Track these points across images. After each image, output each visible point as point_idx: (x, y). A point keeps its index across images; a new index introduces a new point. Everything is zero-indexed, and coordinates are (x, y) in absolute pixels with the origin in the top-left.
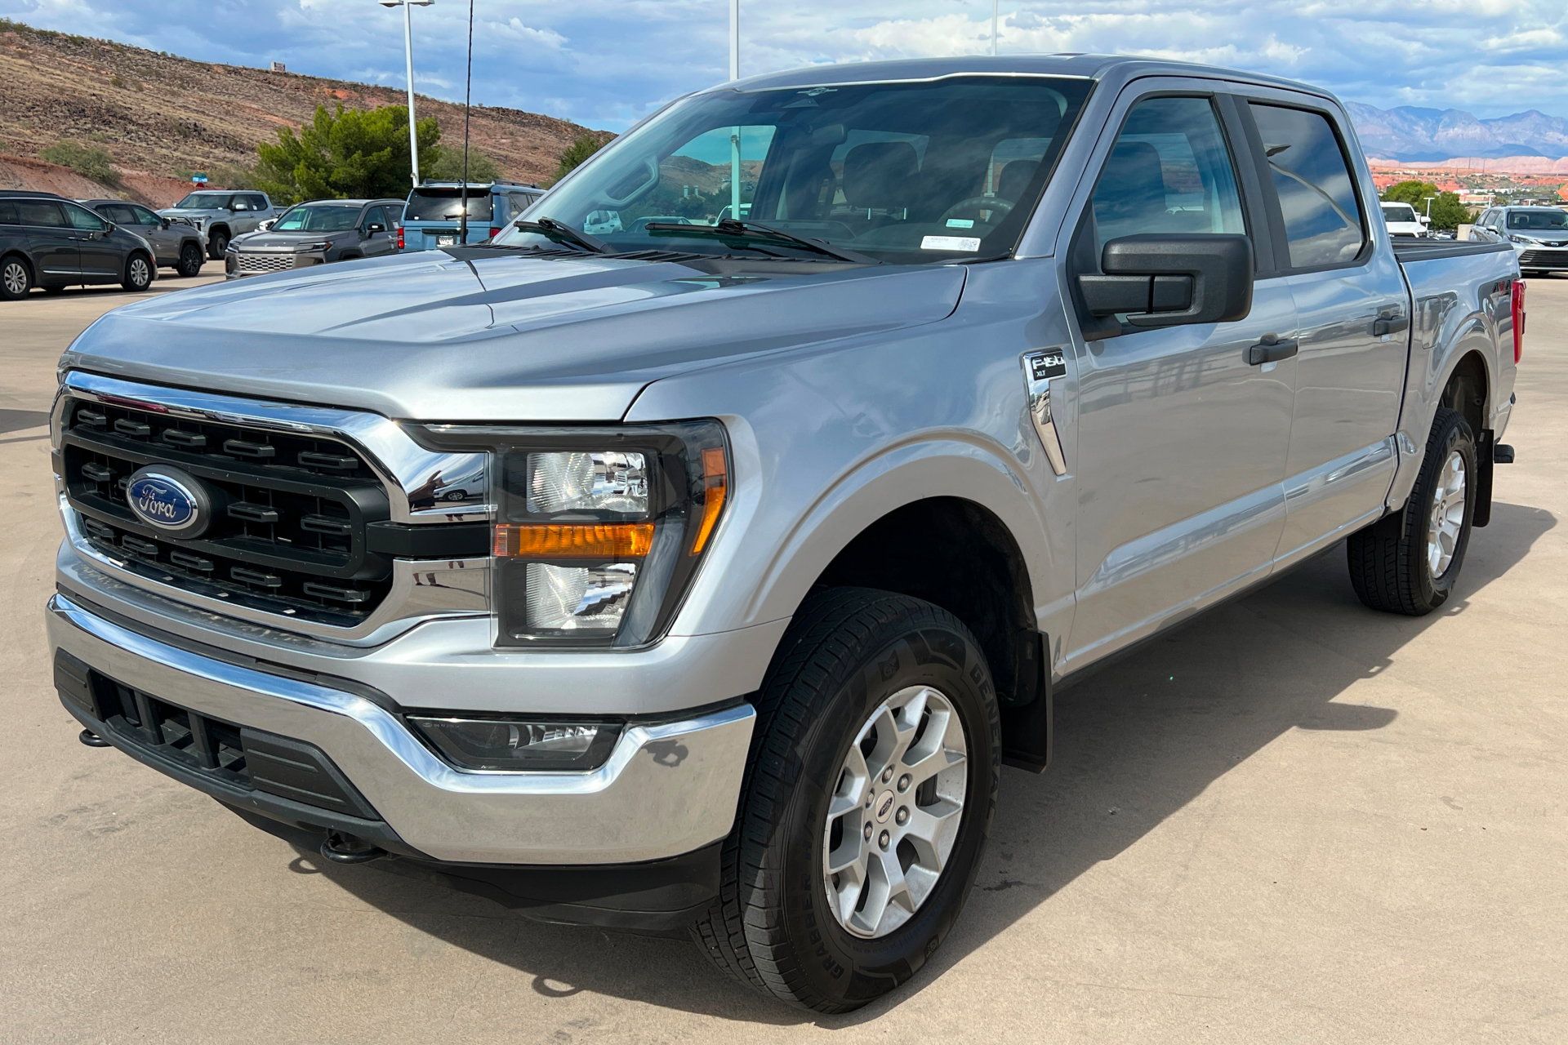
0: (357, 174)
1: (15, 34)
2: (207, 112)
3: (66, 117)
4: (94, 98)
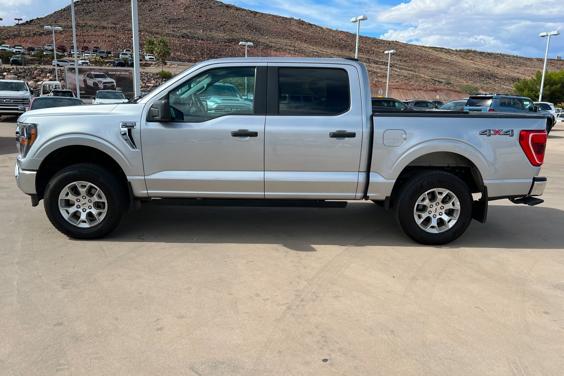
0: (547, 93)
1: (472, 53)
2: (525, 74)
3: (477, 77)
4: (487, 71)
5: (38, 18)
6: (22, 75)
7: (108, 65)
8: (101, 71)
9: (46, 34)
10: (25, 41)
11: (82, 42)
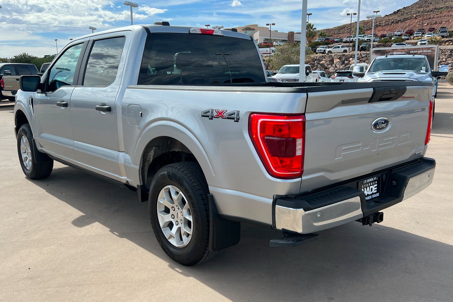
5: (405, 7)
6: (363, 59)
7: (447, 43)
8: (403, 51)
9: (402, 21)
10: (383, 29)
11: (434, 24)
